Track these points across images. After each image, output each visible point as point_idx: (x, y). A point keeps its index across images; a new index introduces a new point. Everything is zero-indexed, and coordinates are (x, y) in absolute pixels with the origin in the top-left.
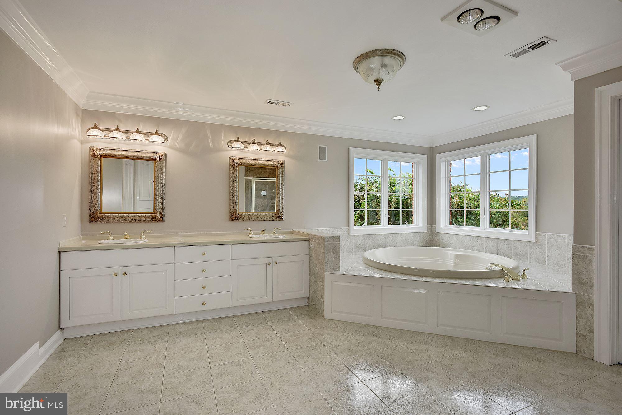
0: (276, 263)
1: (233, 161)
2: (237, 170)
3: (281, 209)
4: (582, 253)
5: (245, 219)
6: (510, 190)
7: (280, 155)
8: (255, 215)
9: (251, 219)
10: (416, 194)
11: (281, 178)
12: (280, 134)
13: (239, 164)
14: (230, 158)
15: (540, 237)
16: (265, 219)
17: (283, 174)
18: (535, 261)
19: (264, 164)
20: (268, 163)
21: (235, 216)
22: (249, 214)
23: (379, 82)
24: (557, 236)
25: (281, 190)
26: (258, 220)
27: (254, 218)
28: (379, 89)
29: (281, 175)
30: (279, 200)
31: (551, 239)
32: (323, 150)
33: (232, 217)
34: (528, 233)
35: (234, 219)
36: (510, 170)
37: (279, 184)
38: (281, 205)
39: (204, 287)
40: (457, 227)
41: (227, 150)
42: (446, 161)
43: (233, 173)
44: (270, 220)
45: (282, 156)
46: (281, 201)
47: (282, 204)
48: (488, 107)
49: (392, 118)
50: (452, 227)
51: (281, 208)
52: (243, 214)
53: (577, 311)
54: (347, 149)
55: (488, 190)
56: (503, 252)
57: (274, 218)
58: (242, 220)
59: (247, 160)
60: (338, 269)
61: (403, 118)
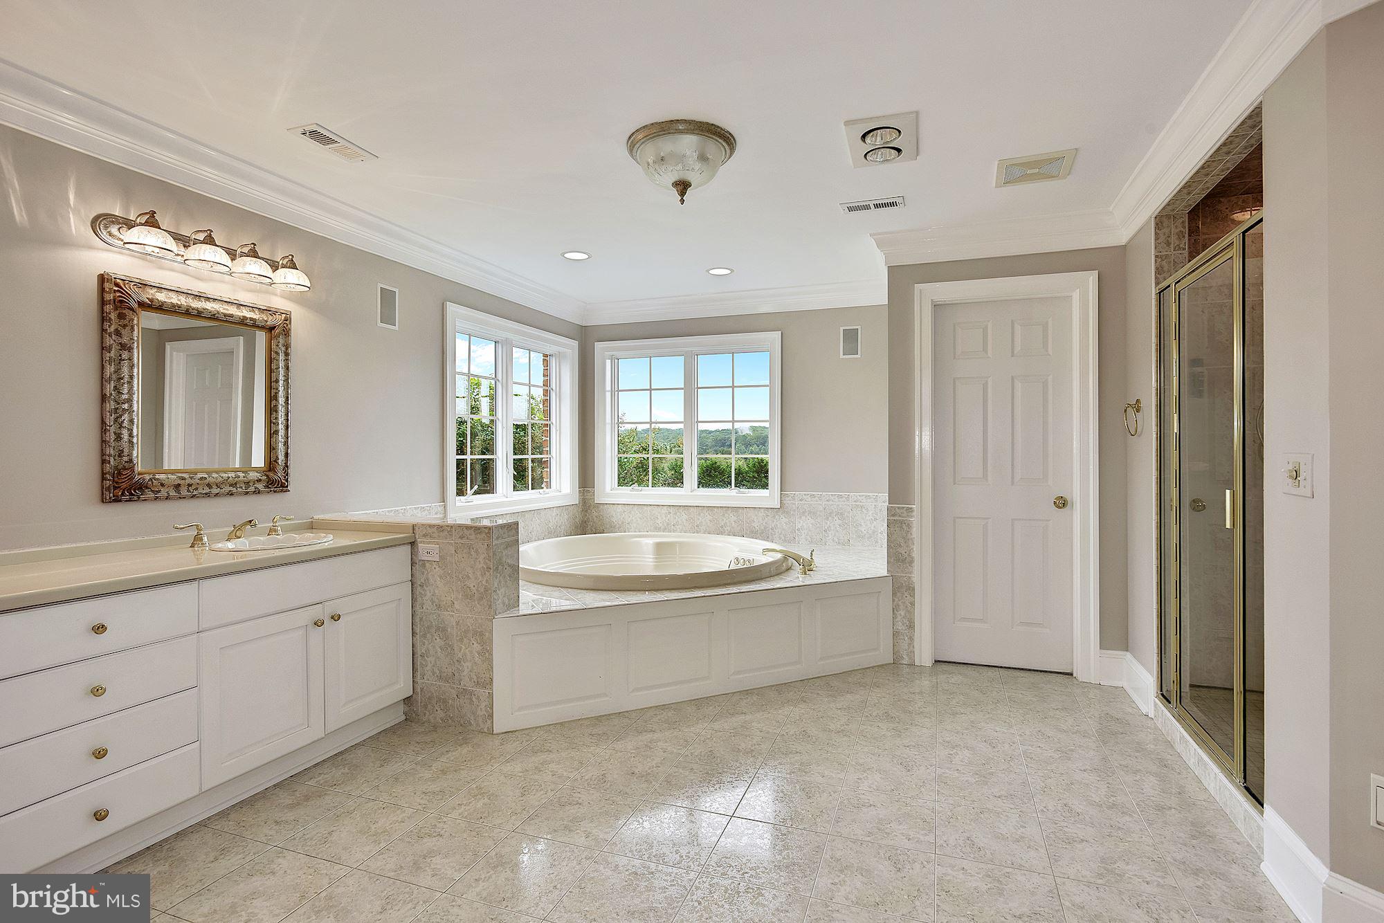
0: (336, 618)
1: (116, 289)
2: (135, 322)
3: (281, 457)
4: (900, 516)
5: (164, 493)
6: (733, 421)
7: (276, 295)
8: (201, 479)
9: (184, 492)
10: (554, 422)
11: (282, 364)
12: (276, 229)
13: (142, 305)
14: (102, 279)
15: (787, 499)
16: (234, 490)
17: (287, 354)
18: (780, 538)
19: (231, 316)
20: (242, 314)
21: (124, 486)
22: (180, 475)
23: (683, 187)
24: (839, 495)
25: (281, 400)
26: (208, 495)
27: (197, 489)
28: (682, 201)
29: (282, 357)
30: (277, 432)
31: (831, 503)
32: (387, 298)
33: (115, 488)
34: (768, 495)
35: (123, 494)
36: (733, 387)
37: (277, 381)
38: (281, 446)
39: (100, 754)
40: (637, 490)
41: (91, 247)
42: (612, 358)
43: (118, 333)
44: (247, 493)
45: (282, 297)
46: (282, 432)
47: (286, 444)
48: (732, 271)
49: (563, 255)
50: (625, 490)
51: (283, 453)
52: (157, 477)
53: (893, 600)
54: (441, 305)
55: (696, 420)
56: (729, 530)
57: (260, 486)
58: (152, 495)
59: (171, 294)
60: (516, 603)
61: (586, 257)
